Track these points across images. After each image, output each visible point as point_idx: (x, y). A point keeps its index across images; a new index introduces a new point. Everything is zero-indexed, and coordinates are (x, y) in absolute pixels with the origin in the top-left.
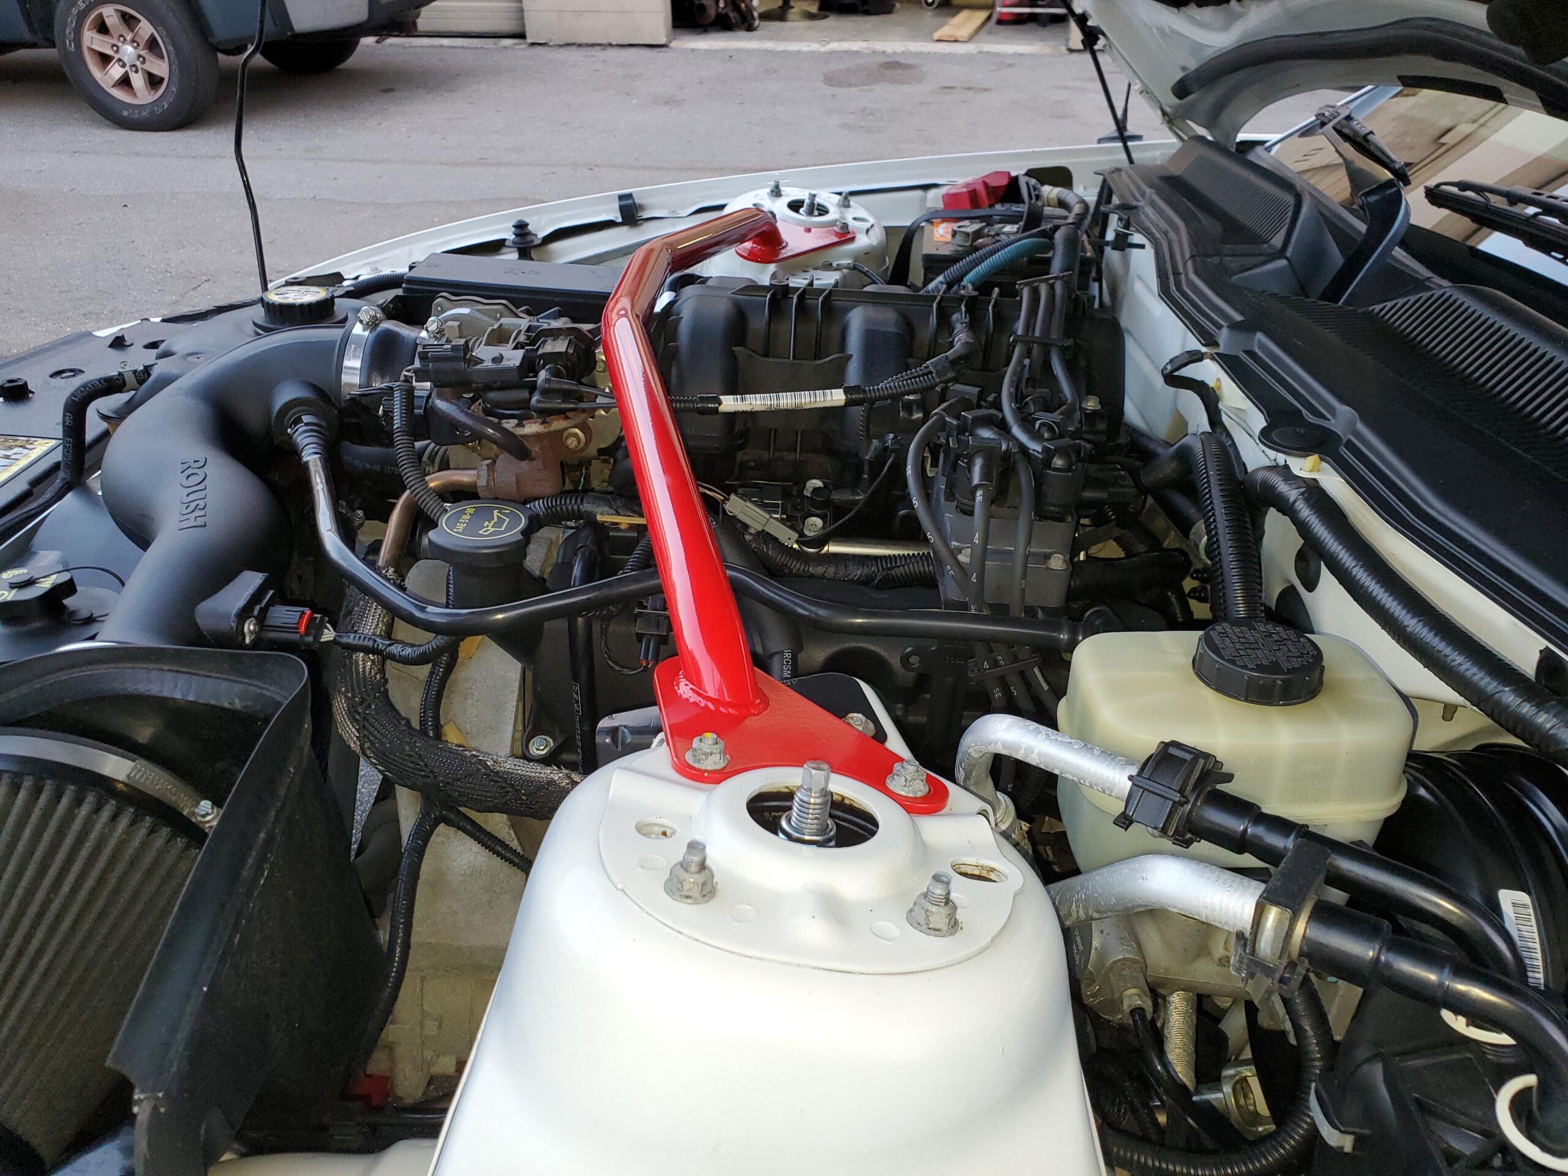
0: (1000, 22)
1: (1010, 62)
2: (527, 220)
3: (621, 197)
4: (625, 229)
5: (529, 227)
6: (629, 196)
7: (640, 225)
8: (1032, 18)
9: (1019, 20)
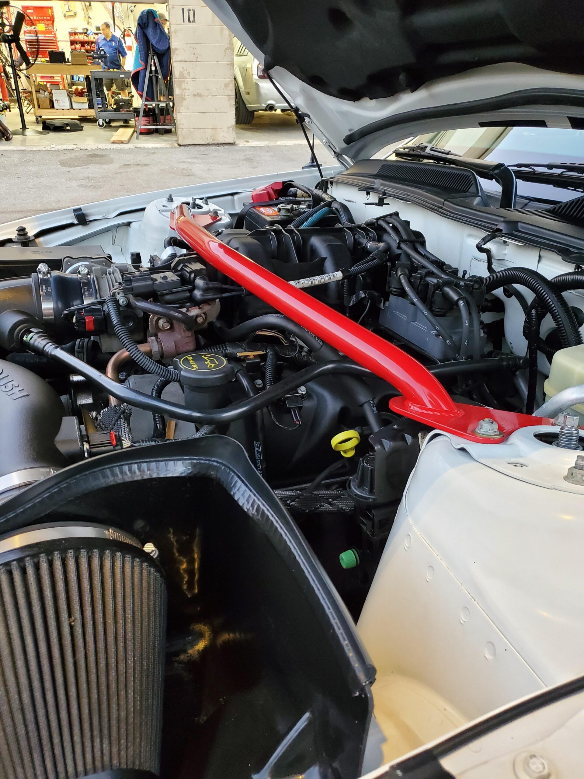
0: (141, 134)
1: (153, 152)
2: (24, 226)
3: (75, 210)
4: (80, 227)
5: (26, 230)
6: (80, 209)
7: (88, 224)
8: (157, 131)
9: (149, 132)
